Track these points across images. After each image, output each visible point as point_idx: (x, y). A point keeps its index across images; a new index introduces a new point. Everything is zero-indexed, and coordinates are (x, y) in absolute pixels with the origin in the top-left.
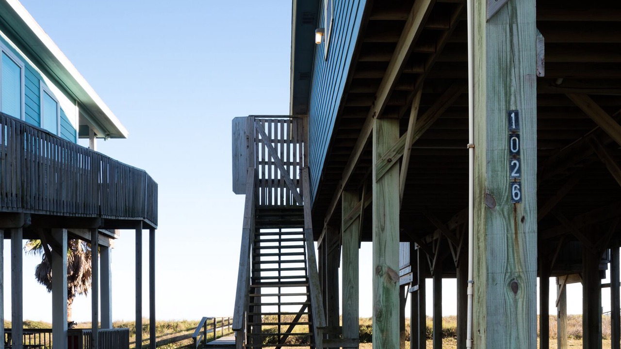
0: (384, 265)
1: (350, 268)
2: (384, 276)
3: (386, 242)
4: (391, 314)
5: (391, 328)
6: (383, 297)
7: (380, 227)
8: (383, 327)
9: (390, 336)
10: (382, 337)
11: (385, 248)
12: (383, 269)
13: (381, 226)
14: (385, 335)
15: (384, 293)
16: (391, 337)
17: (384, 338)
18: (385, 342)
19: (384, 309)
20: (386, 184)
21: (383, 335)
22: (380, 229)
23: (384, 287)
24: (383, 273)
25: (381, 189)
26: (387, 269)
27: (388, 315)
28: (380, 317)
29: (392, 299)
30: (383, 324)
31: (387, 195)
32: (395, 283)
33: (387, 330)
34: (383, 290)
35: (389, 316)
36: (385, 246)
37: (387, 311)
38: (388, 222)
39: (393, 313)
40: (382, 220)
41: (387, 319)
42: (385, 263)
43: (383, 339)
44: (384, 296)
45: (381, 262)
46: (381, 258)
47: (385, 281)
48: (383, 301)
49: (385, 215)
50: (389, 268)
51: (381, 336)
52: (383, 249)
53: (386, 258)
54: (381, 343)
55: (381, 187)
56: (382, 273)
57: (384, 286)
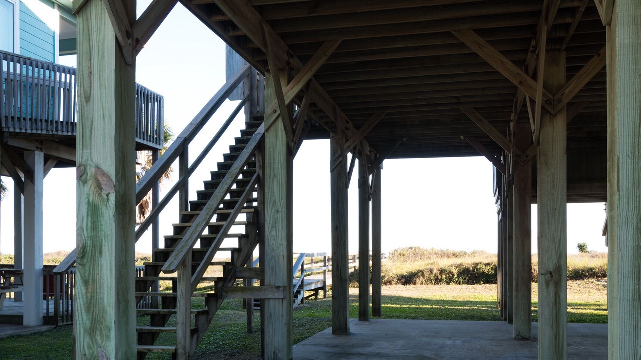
0: (89, 162)
1: (275, 183)
2: (89, 183)
3: (92, 122)
4: (100, 253)
5: (101, 277)
6: (87, 221)
7: (83, 96)
8: (86, 275)
9: (98, 291)
10: (86, 293)
11: (91, 133)
12: (88, 171)
13: (85, 92)
14: (90, 290)
15: (90, 214)
16: (101, 293)
17: (89, 295)
18: (90, 302)
19: (89, 243)
20: (93, 17)
21: (87, 289)
22: (83, 100)
23: (88, 203)
24: (88, 178)
25: (85, 26)
26: (93, 170)
27: (95, 253)
28: (83, 257)
29: (102, 225)
30: (87, 269)
31: (94, 37)
32: (107, 195)
33: (94, 281)
34: (88, 209)
35: (97, 255)
36: (91, 129)
37: (94, 246)
38: (95, 85)
39: (105, 250)
40: (86, 83)
41: (94, 260)
42: (92, 160)
43: (87, 297)
44: (89, 219)
45: (85, 158)
46: (84, 151)
47: (91, 193)
48: (87, 229)
49: (90, 73)
50: (97, 168)
51: (84, 291)
52: (88, 135)
53: (92, 151)
54: (84, 305)
55: (85, 22)
56: (86, 178)
57: (89, 200)
